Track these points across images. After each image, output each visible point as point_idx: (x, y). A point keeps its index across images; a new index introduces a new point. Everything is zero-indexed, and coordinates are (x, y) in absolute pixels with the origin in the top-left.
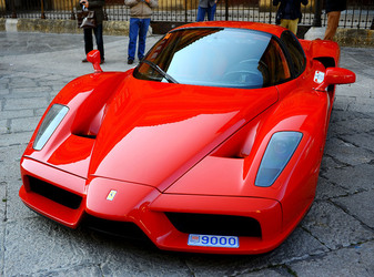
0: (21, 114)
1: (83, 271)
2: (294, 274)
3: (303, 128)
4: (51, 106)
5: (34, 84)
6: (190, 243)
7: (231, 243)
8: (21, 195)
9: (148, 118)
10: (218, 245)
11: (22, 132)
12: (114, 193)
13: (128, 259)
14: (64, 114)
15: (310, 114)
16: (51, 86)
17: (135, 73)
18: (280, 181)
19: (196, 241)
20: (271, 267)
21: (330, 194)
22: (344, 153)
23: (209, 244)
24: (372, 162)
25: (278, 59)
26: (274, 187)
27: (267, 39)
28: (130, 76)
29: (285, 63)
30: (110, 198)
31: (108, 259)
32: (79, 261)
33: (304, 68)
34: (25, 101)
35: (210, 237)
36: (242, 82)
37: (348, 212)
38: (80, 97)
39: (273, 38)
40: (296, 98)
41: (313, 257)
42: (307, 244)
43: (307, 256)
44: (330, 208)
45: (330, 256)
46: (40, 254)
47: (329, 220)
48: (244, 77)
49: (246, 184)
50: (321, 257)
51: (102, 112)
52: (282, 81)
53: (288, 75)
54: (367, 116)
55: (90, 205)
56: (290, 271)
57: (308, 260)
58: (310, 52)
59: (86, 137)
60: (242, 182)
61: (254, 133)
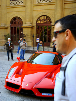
17: (27, 62)
25: (57, 59)
39: (56, 55)
48: (51, 63)
49: (53, 83)
51: (22, 70)
53: (60, 63)
55: (23, 87)
60: (52, 82)
61: (54, 74)
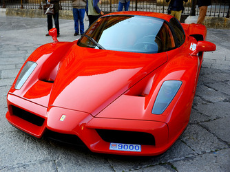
0: (8, 67)
1: (44, 164)
2: (175, 169)
3: (183, 78)
4: (26, 62)
5: (16, 49)
6: (111, 148)
7: (136, 149)
8: (7, 117)
9: (86, 71)
10: (128, 150)
11: (8, 78)
12: (64, 116)
13: (72, 158)
14: (34, 67)
15: (187, 69)
16: (26, 50)
17: (79, 43)
18: (167, 111)
19: (115, 147)
20: (161, 164)
21: (199, 119)
22: (208, 94)
23: (123, 149)
24: (225, 101)
25: (168, 35)
26: (164, 115)
27: (161, 23)
28: (75, 45)
29: (172, 38)
30: (62, 120)
31: (60, 157)
32: (42, 158)
33: (184, 41)
34: (10, 59)
35: (123, 145)
36: (145, 49)
37: (209, 131)
38: (44, 57)
39: (165, 22)
40: (178, 59)
41: (187, 158)
42: (184, 150)
43: (183, 158)
44: (198, 129)
45: (198, 158)
46: (18, 153)
47: (197, 136)
48: (146, 46)
49: (146, 112)
50: (192, 159)
51: (58, 66)
52: (170, 49)
53: (174, 45)
54: (223, 72)
55: (50, 124)
56: (172, 167)
57: (184, 160)
58: (188, 31)
59: (47, 82)
60: (144, 111)
61: (152, 81)
